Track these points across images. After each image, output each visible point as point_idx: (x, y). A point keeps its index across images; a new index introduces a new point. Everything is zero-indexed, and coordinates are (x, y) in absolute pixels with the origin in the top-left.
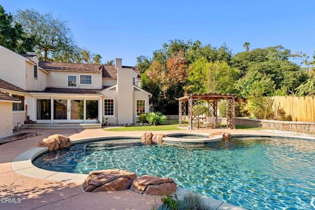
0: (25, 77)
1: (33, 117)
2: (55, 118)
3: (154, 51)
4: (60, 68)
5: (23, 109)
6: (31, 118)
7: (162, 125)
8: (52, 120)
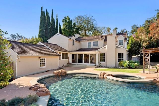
0: (68, 45)
1: (71, 62)
2: (78, 62)
3: (147, 19)
4: (85, 40)
5: (67, 59)
6: (70, 62)
7: (133, 68)
8: (77, 63)
